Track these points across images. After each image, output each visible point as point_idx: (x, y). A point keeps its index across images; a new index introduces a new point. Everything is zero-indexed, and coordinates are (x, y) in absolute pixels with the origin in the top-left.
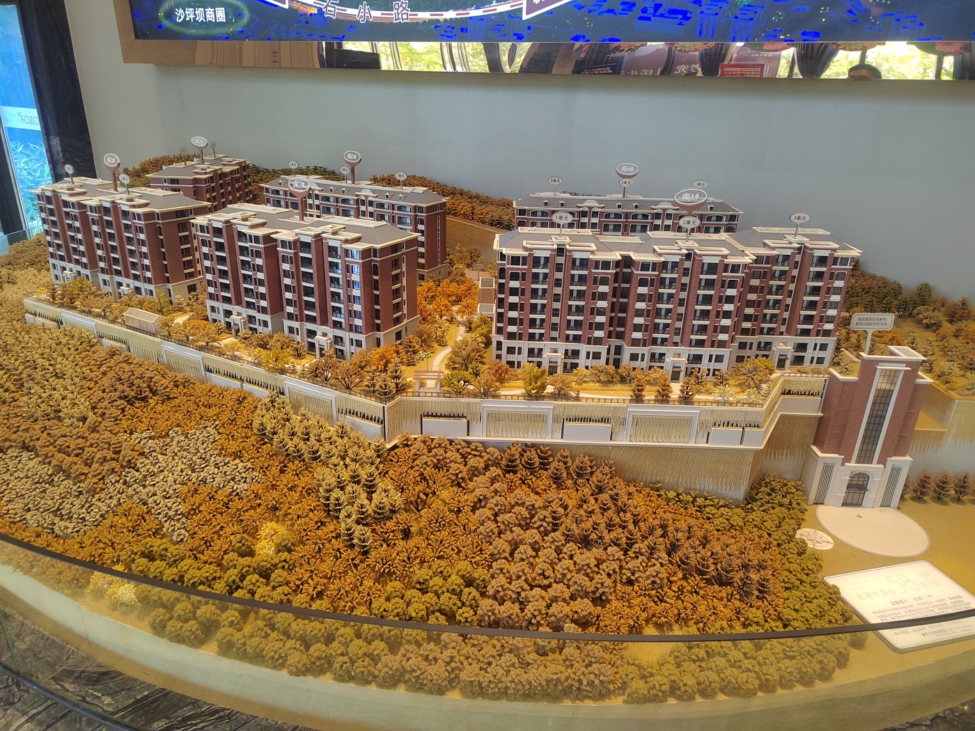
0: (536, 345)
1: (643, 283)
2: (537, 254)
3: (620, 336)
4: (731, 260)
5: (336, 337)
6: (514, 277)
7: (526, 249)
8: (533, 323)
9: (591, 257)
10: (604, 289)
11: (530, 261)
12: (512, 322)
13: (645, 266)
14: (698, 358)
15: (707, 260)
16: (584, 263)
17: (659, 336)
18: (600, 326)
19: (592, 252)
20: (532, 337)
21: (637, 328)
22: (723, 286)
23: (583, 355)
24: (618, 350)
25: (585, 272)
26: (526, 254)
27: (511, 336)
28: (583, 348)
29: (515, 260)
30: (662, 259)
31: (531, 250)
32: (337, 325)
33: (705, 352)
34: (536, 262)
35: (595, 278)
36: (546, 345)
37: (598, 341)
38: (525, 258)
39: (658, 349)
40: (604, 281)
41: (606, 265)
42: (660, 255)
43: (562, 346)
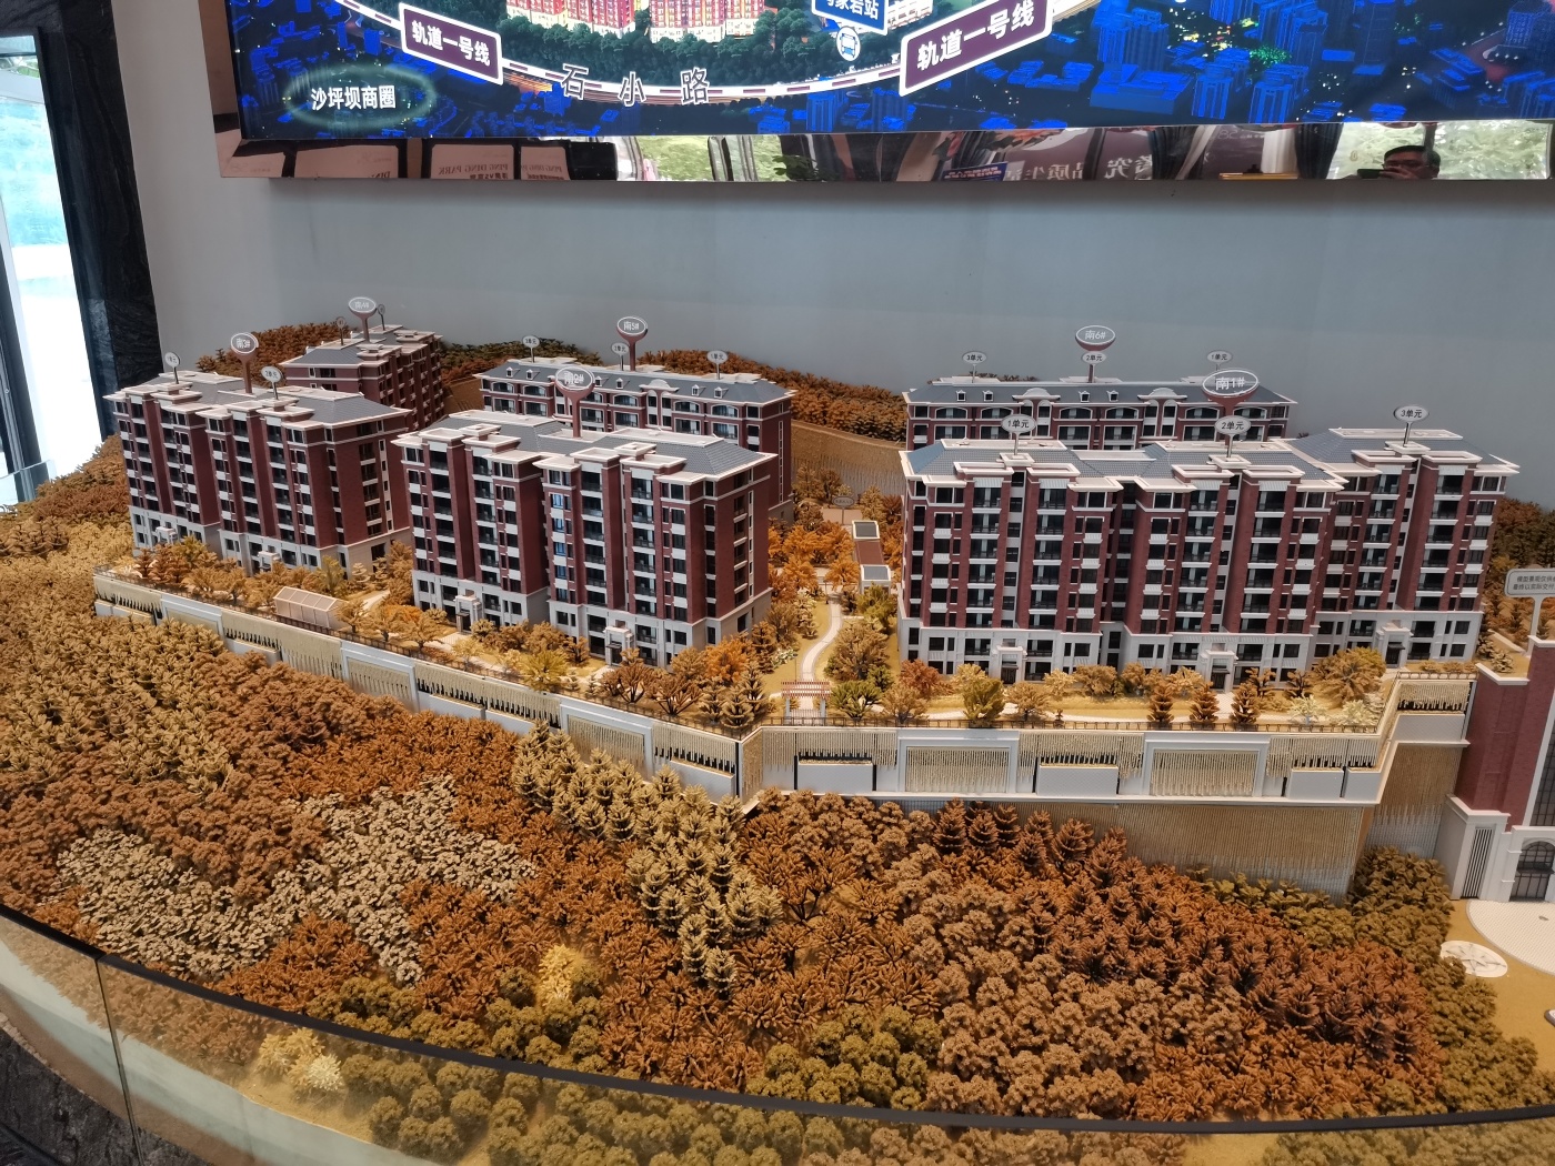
0: (978, 633)
1: (1159, 527)
2: (980, 483)
3: (1118, 615)
4: (1307, 486)
5: (640, 628)
6: (942, 521)
7: (962, 476)
8: (972, 597)
9: (1071, 486)
10: (1093, 538)
11: (969, 495)
12: (939, 595)
13: (1163, 499)
14: (1253, 652)
15: (1266, 487)
16: (1060, 497)
17: (1187, 614)
18: (1086, 601)
19: (1073, 479)
20: (971, 621)
21: (1150, 602)
22: (1294, 529)
23: (1058, 649)
24: (1116, 640)
25: (1061, 512)
26: (962, 483)
27: (937, 620)
28: (1059, 638)
29: (944, 494)
30: (1191, 487)
31: (970, 477)
32: (642, 608)
33: (1267, 639)
34: (978, 496)
35: (1079, 522)
36: (995, 634)
37: (1084, 626)
38: (960, 491)
39: (1186, 637)
40: (1093, 526)
41: (1097, 498)
42: (1187, 480)
43: (1023, 634)
